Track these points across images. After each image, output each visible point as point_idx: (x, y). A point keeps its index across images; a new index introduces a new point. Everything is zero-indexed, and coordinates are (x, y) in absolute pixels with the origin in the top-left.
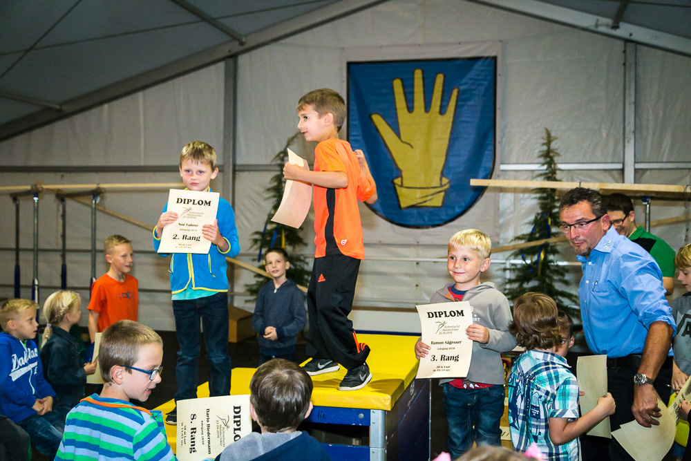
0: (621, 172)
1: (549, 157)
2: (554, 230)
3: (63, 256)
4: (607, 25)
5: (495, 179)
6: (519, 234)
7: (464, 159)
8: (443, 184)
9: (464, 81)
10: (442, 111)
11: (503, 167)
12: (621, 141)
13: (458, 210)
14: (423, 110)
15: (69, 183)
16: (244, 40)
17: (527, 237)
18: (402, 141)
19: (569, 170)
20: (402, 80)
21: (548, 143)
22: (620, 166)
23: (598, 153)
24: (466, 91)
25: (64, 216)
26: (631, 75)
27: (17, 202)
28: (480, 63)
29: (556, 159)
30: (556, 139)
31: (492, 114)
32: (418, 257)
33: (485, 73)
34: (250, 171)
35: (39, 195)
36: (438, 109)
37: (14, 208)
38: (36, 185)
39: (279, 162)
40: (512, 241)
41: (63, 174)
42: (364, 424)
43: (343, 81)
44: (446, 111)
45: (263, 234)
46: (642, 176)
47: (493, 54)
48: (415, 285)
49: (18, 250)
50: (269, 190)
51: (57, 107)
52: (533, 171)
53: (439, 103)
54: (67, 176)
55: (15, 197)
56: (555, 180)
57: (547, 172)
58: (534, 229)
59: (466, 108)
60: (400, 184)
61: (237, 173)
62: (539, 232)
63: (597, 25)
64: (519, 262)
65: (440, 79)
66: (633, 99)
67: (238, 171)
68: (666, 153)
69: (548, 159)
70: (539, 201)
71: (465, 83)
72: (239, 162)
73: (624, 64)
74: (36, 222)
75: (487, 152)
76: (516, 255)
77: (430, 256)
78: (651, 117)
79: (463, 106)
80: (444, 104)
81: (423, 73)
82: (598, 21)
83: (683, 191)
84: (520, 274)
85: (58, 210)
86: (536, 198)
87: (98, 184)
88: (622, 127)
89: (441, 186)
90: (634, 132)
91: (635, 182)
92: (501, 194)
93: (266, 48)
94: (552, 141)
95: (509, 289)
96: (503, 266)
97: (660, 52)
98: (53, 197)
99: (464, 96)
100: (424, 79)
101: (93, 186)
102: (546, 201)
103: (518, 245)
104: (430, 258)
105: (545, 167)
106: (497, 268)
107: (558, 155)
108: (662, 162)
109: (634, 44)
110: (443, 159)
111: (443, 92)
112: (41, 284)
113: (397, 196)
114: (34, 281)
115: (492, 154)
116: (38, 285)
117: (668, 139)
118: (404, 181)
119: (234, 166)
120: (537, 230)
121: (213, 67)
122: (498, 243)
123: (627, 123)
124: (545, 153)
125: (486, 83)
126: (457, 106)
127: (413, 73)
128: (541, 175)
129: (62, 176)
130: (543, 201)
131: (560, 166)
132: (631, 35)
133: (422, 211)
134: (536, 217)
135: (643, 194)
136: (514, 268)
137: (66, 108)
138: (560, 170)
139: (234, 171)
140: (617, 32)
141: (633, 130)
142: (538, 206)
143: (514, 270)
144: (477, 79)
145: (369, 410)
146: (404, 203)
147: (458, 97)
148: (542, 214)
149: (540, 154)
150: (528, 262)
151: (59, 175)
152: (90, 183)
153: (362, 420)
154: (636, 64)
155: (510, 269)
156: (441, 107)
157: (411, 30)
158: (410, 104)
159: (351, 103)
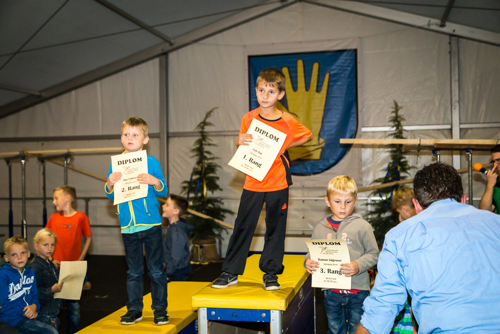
0: (450, 131)
1: (397, 121)
2: (402, 174)
3: (44, 203)
4: (437, 24)
5: (358, 138)
6: (377, 178)
7: (335, 124)
8: (320, 142)
9: (333, 67)
10: (318, 90)
11: (364, 129)
12: (449, 109)
13: (332, 162)
14: (304, 89)
15: (48, 149)
16: (173, 41)
17: (383, 180)
19: (412, 131)
20: (288, 68)
21: (396, 111)
22: (449, 127)
23: (433, 118)
24: (335, 75)
25: (44, 174)
26: (455, 60)
27: (10, 164)
28: (345, 54)
29: (402, 123)
30: (401, 108)
31: (354, 91)
32: (304, 197)
33: (348, 61)
34: (179, 137)
35: (26, 158)
36: (315, 88)
37: (7, 168)
38: (23, 151)
39: (200, 130)
40: (372, 183)
41: (44, 142)
42: (266, 321)
43: (246, 70)
44: (321, 90)
45: (190, 183)
46: (465, 133)
47: (354, 47)
48: (302, 217)
49: (11, 199)
50: (193, 150)
51: (38, 94)
52: (385, 132)
53: (315, 84)
54: (46, 143)
55: (8, 160)
56: (402, 138)
57: (396, 132)
58: (387, 174)
59: (335, 87)
61: (170, 139)
62: (392, 176)
63: (429, 25)
64: (377, 198)
65: (316, 66)
66: (457, 78)
67: (170, 137)
68: (483, 117)
69: (396, 123)
70: (391, 154)
71: (334, 68)
72: (171, 130)
73: (450, 53)
74: (23, 178)
75: (352, 119)
76: (375, 194)
77: (312, 196)
78: (471, 91)
79: (333, 86)
80: (320, 84)
82: (430, 21)
83: (495, 144)
84: (378, 207)
85: (40, 169)
86: (388, 151)
87: (69, 149)
88: (450, 98)
89: (319, 144)
90: (459, 102)
91: (461, 138)
92: (363, 149)
93: (189, 47)
94: (399, 109)
95: (371, 219)
96: (365, 202)
97: (476, 43)
98: (36, 159)
99: (334, 79)
100: (304, 67)
101: (65, 151)
102: (396, 154)
103: (376, 186)
104: (313, 197)
105: (394, 129)
106: (361, 203)
107: (403, 119)
108: (479, 123)
109: (457, 38)
110: (320, 125)
111: (319, 75)
112: (28, 224)
114: (23, 222)
115: (356, 120)
116: (26, 225)
117: (483, 107)
119: (168, 133)
120: (390, 175)
121: (150, 62)
122: (362, 185)
123: (453, 95)
124: (394, 118)
125: (349, 69)
126: (329, 86)
127: (296, 63)
128: (391, 134)
129: (43, 144)
130: (393, 154)
131: (405, 128)
132: (454, 31)
134: (389, 166)
135: (466, 147)
136: (374, 203)
137: (44, 95)
138: (405, 130)
139: (168, 137)
140: (444, 29)
141: (458, 100)
142: (390, 158)
143: (374, 204)
144: (343, 66)
145: (270, 310)
146: (292, 157)
147: (329, 79)
148: (393, 163)
149: (391, 119)
150: (384, 198)
151: (40, 143)
152: (63, 149)
153: (264, 318)
154: (458, 52)
155: (371, 204)
156: (317, 86)
157: (294, 32)
158: (295, 86)
159: (252, 85)
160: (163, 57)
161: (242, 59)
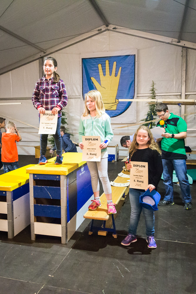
0: (180, 96)
4: (176, 41)
6: (143, 119)
10: (116, 75)
11: (138, 95)
12: (181, 84)
14: (109, 75)
16: (45, 51)
18: (101, 86)
24: (124, 68)
26: (184, 60)
28: (130, 57)
30: (155, 84)
31: (134, 76)
33: (131, 61)
40: (140, 121)
42: (59, 180)
43: (80, 66)
53: (115, 72)
59: (124, 74)
63: (172, 42)
66: (185, 69)
69: (153, 92)
71: (124, 65)
73: (182, 56)
80: (117, 72)
81: (109, 62)
83: (193, 101)
86: (148, 106)
88: (181, 79)
90: (185, 81)
99: (124, 70)
100: (109, 64)
102: (152, 107)
107: (157, 90)
109: (186, 48)
111: (116, 68)
120: (148, 117)
124: (152, 89)
126: (121, 73)
127: (105, 62)
128: (150, 97)
132: (184, 45)
134: (148, 113)
135: (178, 103)
140: (179, 44)
142: (149, 109)
144: (128, 63)
145: (60, 175)
147: (121, 70)
154: (186, 56)
156: (115, 74)
157: (105, 46)
158: (104, 73)
159: (83, 73)
160: (41, 59)
161: (79, 60)
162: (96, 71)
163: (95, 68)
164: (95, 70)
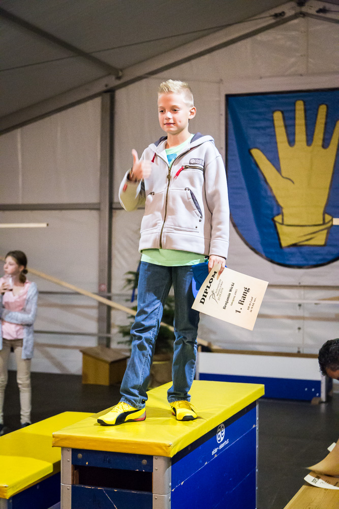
10: (326, 144)
14: (305, 143)
16: (121, 74)
18: (283, 177)
20: (282, 112)
32: (301, 299)
36: (320, 143)
42: (148, 470)
44: (329, 145)
53: (321, 136)
60: (281, 221)
65: (323, 110)
67: (114, 209)
80: (327, 136)
81: (305, 105)
89: (324, 223)
100: (306, 111)
104: (313, 300)
111: (326, 124)
113: (278, 234)
118: (285, 219)
119: (111, 204)
121: (89, 103)
127: (294, 105)
133: (303, 250)
139: (111, 209)
145: (152, 456)
146: (285, 242)
153: (145, 467)
156: (324, 140)
157: (293, 60)
158: (291, 138)
159: (230, 137)
160: (108, 96)
161: (217, 99)
162: (268, 130)
163: (263, 124)
164: (264, 128)
